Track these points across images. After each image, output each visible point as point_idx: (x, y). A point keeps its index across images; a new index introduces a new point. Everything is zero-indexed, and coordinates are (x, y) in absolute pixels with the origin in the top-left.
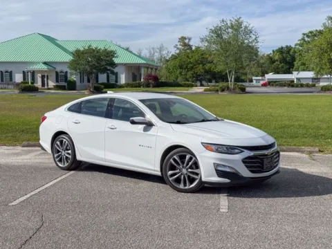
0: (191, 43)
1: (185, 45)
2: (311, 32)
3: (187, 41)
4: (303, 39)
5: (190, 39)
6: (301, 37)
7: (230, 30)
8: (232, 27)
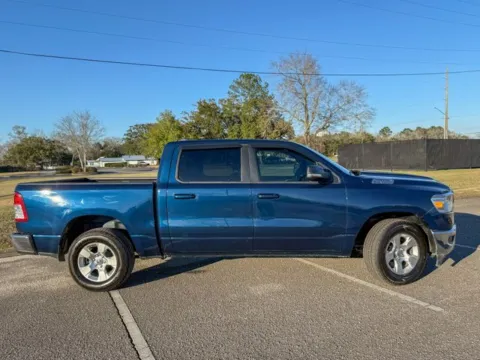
0: (26, 131)
1: (19, 133)
2: (136, 125)
3: (21, 130)
5: (24, 128)
6: (128, 129)
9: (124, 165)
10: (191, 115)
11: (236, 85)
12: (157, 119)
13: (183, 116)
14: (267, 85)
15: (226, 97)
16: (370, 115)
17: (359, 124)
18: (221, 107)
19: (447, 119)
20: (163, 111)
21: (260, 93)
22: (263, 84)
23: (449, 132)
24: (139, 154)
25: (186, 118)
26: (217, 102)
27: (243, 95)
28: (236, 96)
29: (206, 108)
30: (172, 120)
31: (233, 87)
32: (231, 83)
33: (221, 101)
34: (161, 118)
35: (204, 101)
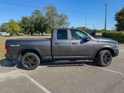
4: (2, 25)
10: (20, 21)
11: (34, 13)
12: (9, 22)
13: (18, 21)
14: (42, 14)
15: (31, 16)
16: (69, 23)
17: (66, 26)
18: (29, 18)
19: (86, 25)
20: (11, 19)
21: (41, 15)
22: (41, 13)
26: (28, 17)
28: (34, 16)
30: (14, 21)
33: (29, 17)
35: (24, 17)
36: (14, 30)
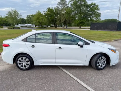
2: (29, 15)
4: (27, 17)
6: (27, 16)
7: (14, 13)
8: (14, 12)
9: (26, 27)
10: (46, 12)
13: (43, 12)
14: (68, 4)
18: (54, 10)
19: (118, 17)
20: (38, 11)
21: (66, 6)
23: (119, 21)
24: (30, 24)
25: (44, 13)
27: (61, 7)
28: (59, 7)
29: (50, 10)
30: (40, 13)
31: (58, 4)
32: (58, 3)
34: (37, 13)
35: (50, 8)
36: (41, 22)
